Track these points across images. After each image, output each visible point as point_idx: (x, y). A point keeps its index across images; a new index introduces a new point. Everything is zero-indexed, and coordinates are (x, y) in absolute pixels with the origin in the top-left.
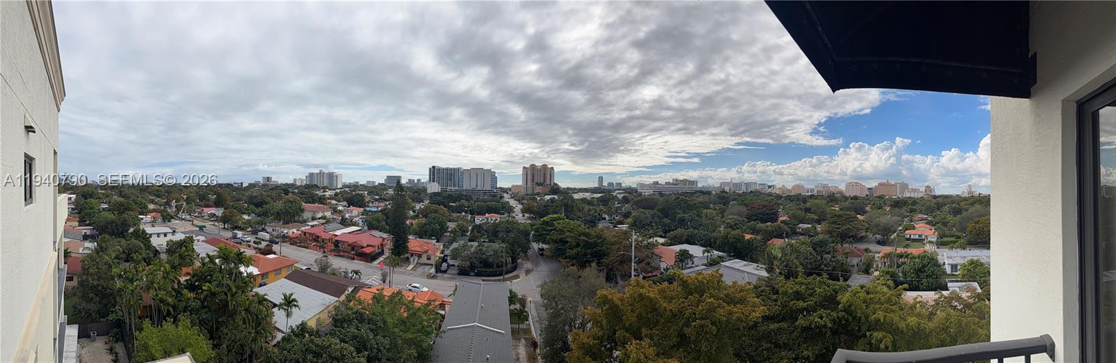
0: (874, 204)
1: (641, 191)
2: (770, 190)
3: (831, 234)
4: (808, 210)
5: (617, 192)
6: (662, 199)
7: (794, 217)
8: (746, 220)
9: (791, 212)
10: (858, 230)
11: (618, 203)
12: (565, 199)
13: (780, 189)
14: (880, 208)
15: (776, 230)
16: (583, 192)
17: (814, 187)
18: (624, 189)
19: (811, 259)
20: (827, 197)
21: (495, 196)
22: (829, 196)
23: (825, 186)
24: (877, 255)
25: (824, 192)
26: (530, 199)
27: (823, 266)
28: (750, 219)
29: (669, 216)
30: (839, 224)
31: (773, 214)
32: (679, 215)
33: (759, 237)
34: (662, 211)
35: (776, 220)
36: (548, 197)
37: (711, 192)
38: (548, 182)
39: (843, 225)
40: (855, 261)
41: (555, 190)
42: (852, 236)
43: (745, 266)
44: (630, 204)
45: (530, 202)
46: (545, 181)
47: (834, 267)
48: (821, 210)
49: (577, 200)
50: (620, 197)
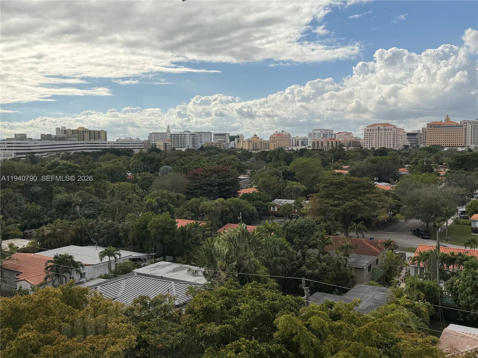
0: (416, 163)
2: (232, 144)
3: (325, 215)
4: (289, 176)
7: (265, 187)
8: (183, 196)
9: (261, 180)
10: (374, 208)
13: (249, 141)
14: (429, 169)
15: (231, 210)
17: (306, 135)
19: (283, 256)
20: (329, 152)
22: (333, 151)
23: (327, 133)
24: (408, 255)
25: (325, 144)
27: (304, 268)
28: (190, 193)
30: (338, 199)
31: (229, 184)
32: (59, 197)
33: (203, 224)
35: (235, 194)
37: (131, 151)
39: (346, 199)
40: (365, 261)
42: (362, 219)
43: (175, 270)
47: (324, 269)
48: (314, 175)
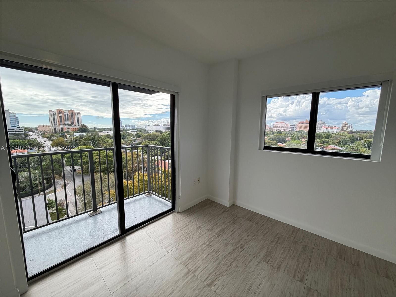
1: (148, 130)
5: (132, 130)
6: (161, 135)
11: (133, 138)
12: (92, 135)
14: (298, 139)
16: (107, 131)
18: (136, 129)
21: (19, 134)
26: (60, 136)
29: (164, 144)
34: (160, 141)
36: (77, 135)
38: (76, 123)
41: (83, 129)
44: (141, 138)
45: (60, 138)
46: (73, 122)
49: (102, 136)
50: (134, 134)
